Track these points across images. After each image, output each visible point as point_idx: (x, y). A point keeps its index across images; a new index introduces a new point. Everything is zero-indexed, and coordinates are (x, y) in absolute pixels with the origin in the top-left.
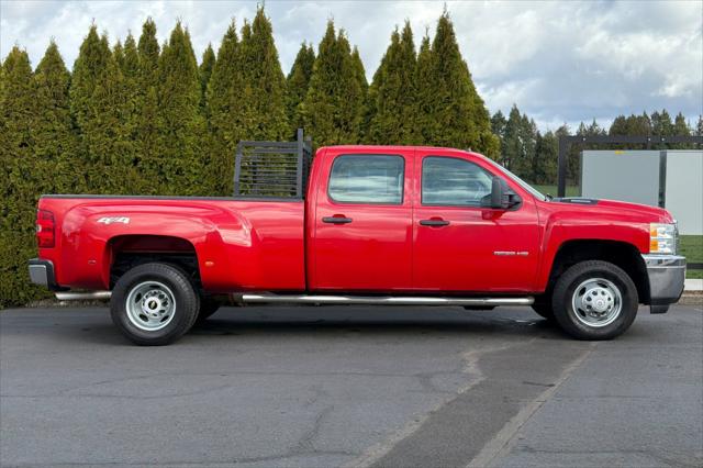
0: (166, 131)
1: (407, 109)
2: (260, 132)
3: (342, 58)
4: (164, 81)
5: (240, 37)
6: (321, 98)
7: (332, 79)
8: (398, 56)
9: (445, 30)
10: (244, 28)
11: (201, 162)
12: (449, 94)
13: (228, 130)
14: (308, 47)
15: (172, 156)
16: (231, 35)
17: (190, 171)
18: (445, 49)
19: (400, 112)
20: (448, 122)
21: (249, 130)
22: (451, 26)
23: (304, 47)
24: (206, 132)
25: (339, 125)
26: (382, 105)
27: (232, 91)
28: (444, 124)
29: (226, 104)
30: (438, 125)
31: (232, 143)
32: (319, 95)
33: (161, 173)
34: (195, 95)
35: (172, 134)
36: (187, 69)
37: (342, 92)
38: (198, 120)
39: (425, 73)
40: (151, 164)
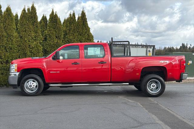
0: (7, 37)
1: (75, 34)
2: (35, 38)
3: (57, 20)
4: (6, 22)
5: (27, 11)
6: (51, 30)
7: (55, 25)
8: (72, 20)
9: (83, 14)
10: (28, 9)
11: (18, 46)
12: (86, 31)
13: (26, 37)
14: (45, 15)
15: (9, 44)
16: (24, 10)
17: (14, 49)
18: (84, 19)
19: (73, 35)
20: (86, 38)
21: (32, 37)
22: (85, 13)
23: (44, 15)
24: (18, 38)
25: (57, 38)
26: (69, 33)
27: (26, 26)
28: (85, 38)
29: (25, 30)
30: (84, 39)
31: (27, 41)
32: (51, 29)
33: (5, 49)
34: (15, 27)
35: (9, 38)
36: (12, 19)
37: (57, 29)
38: (15, 34)
39: (80, 25)
40: (3, 46)
